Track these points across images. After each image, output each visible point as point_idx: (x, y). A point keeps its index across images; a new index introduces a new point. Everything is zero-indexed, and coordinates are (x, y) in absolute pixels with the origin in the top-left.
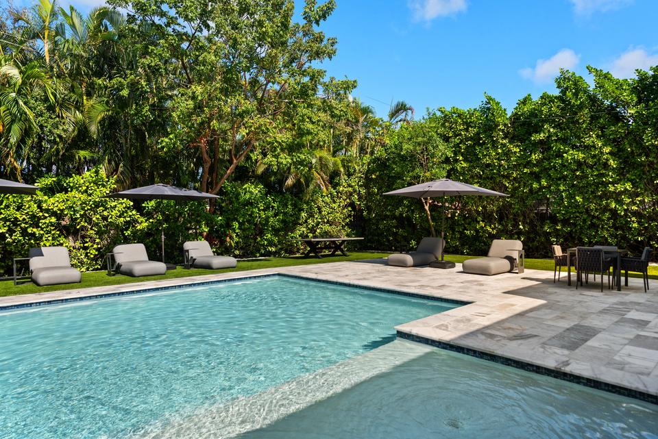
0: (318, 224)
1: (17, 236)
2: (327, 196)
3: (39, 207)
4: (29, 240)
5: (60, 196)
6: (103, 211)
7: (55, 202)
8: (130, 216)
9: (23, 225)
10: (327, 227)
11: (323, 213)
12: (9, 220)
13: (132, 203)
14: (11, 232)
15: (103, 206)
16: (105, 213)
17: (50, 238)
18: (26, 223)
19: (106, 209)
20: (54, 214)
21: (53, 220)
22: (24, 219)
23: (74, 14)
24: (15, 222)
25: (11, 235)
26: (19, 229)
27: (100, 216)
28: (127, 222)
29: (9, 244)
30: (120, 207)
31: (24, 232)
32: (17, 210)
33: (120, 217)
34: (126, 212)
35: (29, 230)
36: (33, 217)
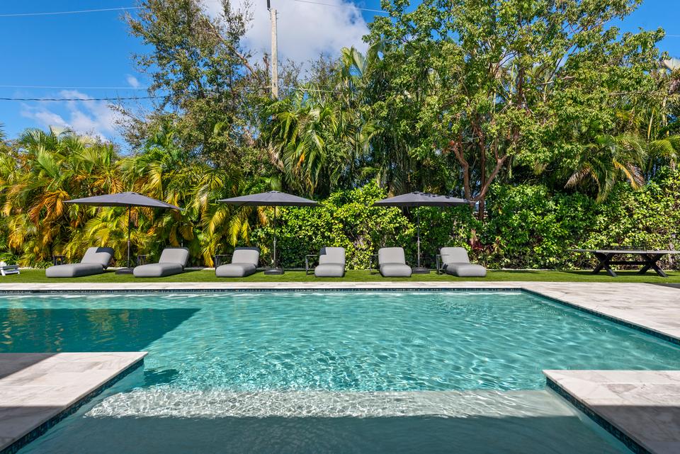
0: (626, 231)
1: (319, 238)
2: (645, 193)
3: (332, 215)
4: (327, 241)
5: (346, 206)
6: (377, 218)
7: (341, 212)
8: (399, 223)
9: (322, 230)
10: (642, 235)
11: (635, 216)
12: (313, 226)
13: (400, 211)
15: (377, 214)
16: (379, 220)
17: (339, 240)
18: (324, 228)
19: (379, 216)
20: (341, 221)
21: (341, 226)
22: (322, 225)
23: (354, 53)
24: (317, 227)
25: (316, 237)
26: (319, 232)
27: (375, 222)
28: (396, 228)
29: (314, 244)
30: (390, 215)
31: (323, 236)
32: (319, 218)
33: (390, 223)
34: (396, 218)
35: (326, 234)
36: (328, 223)
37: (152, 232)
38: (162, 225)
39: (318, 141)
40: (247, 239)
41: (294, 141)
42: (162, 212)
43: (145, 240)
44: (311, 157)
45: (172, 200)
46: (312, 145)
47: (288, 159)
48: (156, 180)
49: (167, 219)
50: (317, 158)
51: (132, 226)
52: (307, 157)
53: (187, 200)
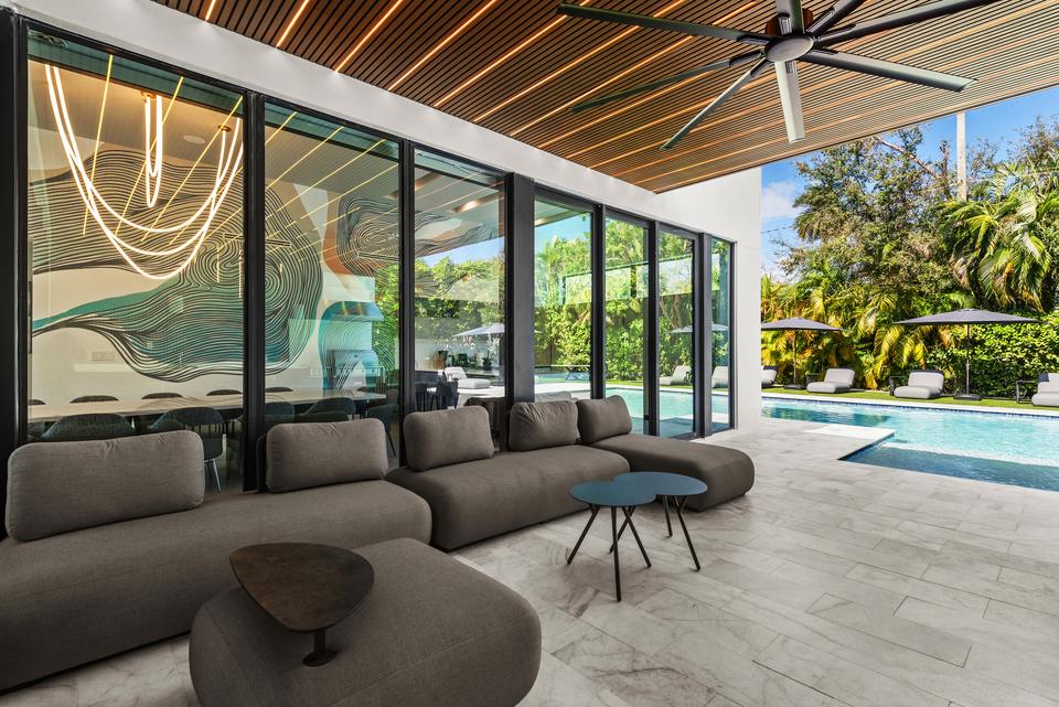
4: (1050, 365)
9: (1041, 352)
14: (1030, 358)
26: (1037, 355)
29: (1028, 369)
31: (1043, 359)
35: (1048, 357)
37: (808, 353)
38: (820, 347)
39: (1032, 246)
40: (922, 361)
41: (991, 250)
42: (820, 334)
43: (801, 361)
44: (1026, 267)
45: (834, 323)
46: (1023, 255)
47: (987, 271)
48: (819, 304)
49: (827, 341)
50: (1035, 267)
51: (789, 347)
52: (1018, 267)
53: (853, 322)
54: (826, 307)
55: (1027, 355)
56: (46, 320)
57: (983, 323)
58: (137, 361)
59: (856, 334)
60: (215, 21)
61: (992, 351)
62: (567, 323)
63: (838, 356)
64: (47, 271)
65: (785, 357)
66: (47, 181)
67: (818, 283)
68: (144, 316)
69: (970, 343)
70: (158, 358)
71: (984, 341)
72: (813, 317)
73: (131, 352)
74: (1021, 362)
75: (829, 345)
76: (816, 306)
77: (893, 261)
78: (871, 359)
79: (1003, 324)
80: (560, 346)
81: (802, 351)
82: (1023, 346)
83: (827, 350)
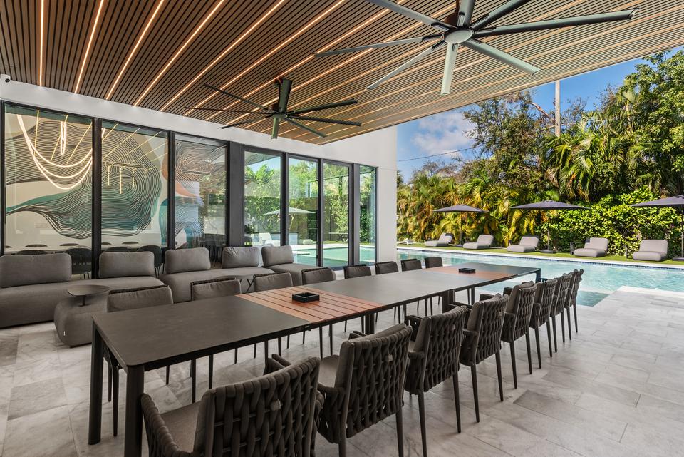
3: (601, 215)
5: (615, 208)
7: (610, 212)
8: (674, 220)
9: (593, 225)
12: (585, 222)
15: (647, 213)
16: (649, 218)
17: (609, 234)
19: (649, 215)
20: (611, 219)
21: (610, 222)
22: (593, 222)
24: (589, 224)
27: (645, 220)
30: (662, 213)
32: (590, 217)
33: (663, 220)
34: (668, 216)
36: (598, 221)
37: (474, 226)
38: (479, 222)
39: (586, 164)
40: (532, 231)
41: (567, 165)
42: (480, 214)
43: (469, 230)
44: (582, 175)
45: (485, 208)
46: (581, 168)
47: (563, 177)
48: (477, 196)
49: (483, 218)
50: (586, 175)
51: (463, 222)
52: (578, 175)
53: (496, 207)
54: (482, 198)
55: (586, 227)
56: (13, 208)
57: (564, 209)
58: (59, 228)
59: (497, 215)
60: (79, 93)
61: (567, 225)
62: (340, 207)
63: (489, 228)
64: (14, 183)
65: (461, 228)
66: (14, 138)
67: (478, 183)
68: (63, 205)
69: (558, 220)
70: (71, 226)
71: (563, 219)
72: (474, 205)
73: (56, 223)
74: (583, 231)
75: (484, 220)
76: (476, 197)
77: (514, 171)
78: (507, 230)
79: (574, 209)
80: (336, 221)
81: (470, 225)
82: (583, 222)
83: (482, 224)
